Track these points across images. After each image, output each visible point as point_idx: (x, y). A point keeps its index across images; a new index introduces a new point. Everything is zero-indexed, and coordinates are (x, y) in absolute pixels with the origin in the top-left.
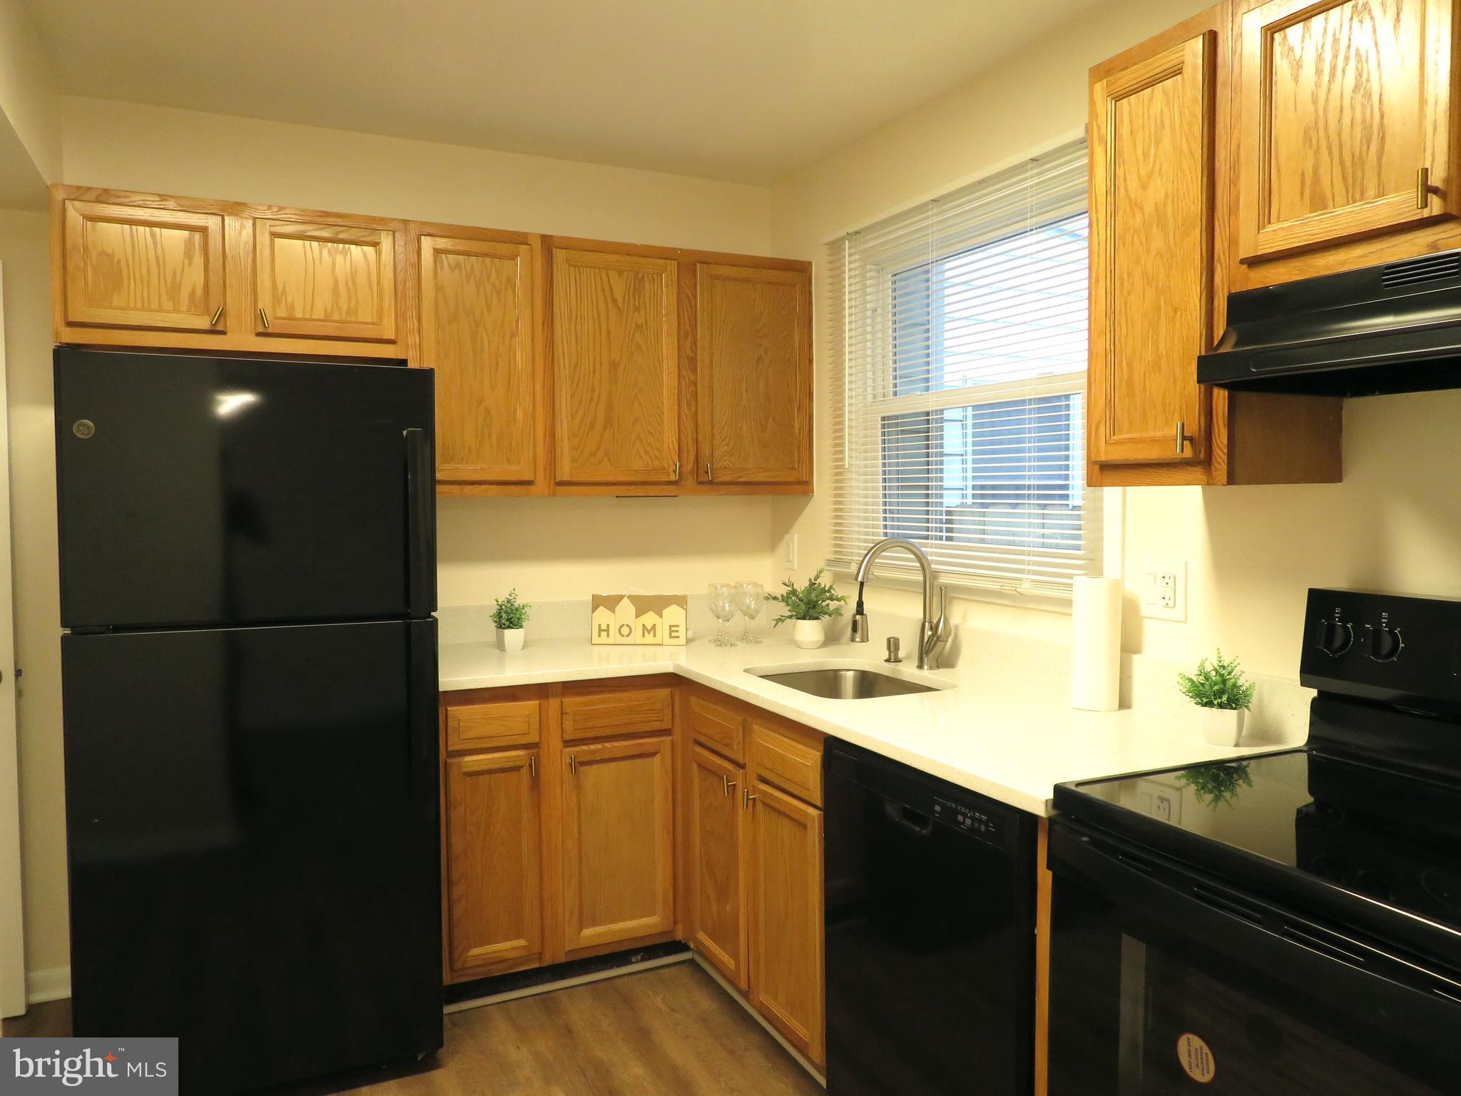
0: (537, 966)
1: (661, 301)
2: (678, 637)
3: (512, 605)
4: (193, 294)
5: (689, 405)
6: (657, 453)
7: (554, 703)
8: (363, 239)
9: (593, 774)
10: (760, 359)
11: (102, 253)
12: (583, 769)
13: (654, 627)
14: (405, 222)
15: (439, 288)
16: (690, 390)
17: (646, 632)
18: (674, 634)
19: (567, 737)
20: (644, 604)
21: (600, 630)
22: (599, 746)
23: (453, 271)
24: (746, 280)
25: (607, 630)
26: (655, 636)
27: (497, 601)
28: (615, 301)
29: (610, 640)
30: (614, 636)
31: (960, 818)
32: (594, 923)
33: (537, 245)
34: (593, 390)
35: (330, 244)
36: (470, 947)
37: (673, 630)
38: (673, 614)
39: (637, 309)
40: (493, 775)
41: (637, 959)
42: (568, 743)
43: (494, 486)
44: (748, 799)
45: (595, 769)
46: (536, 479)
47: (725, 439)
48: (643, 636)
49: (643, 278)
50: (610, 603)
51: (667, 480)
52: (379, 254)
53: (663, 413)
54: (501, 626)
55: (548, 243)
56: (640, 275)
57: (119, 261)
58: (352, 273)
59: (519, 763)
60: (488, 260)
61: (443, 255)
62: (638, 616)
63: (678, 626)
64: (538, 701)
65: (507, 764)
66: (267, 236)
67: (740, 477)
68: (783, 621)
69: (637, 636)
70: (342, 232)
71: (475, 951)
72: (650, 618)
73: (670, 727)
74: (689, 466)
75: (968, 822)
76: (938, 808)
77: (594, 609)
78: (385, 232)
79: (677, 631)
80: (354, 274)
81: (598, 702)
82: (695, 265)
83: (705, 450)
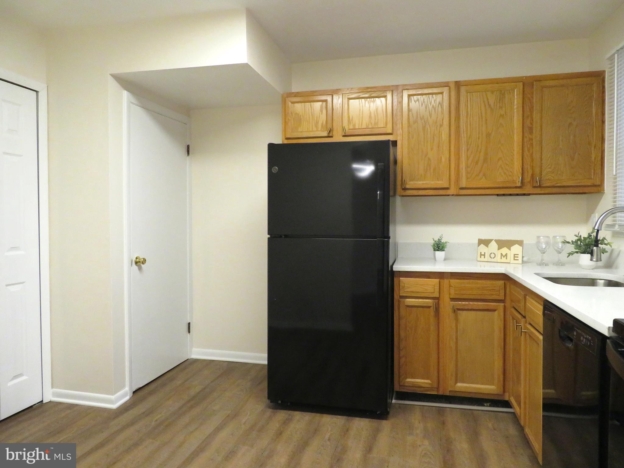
0: (436, 393)
1: (514, 102)
2: (518, 260)
3: (441, 241)
4: (322, 124)
5: (529, 150)
6: (510, 174)
7: (446, 282)
8: (380, 95)
9: (463, 315)
10: (570, 124)
11: (296, 114)
12: (459, 312)
13: (506, 255)
14: (397, 86)
15: (409, 110)
16: (530, 143)
17: (502, 257)
18: (516, 258)
19: (452, 297)
20: (502, 244)
21: (481, 255)
22: (467, 303)
23: (416, 102)
24: (562, 86)
25: (484, 255)
26: (506, 259)
27: (434, 239)
28: (489, 105)
29: (486, 260)
30: (487, 258)
31: (582, 338)
32: (463, 382)
33: (453, 86)
34: (478, 146)
35: (368, 99)
36: (407, 378)
37: (516, 256)
38: (516, 249)
39: (501, 108)
40: (418, 308)
41: (487, 405)
42: (453, 299)
43: (431, 190)
44: (521, 332)
45: (465, 312)
46: (450, 187)
47: (549, 165)
48: (501, 258)
49: (504, 93)
50: (485, 242)
51: (515, 186)
52: (386, 100)
53: (514, 155)
54: (435, 250)
55: (458, 84)
56: (503, 92)
57: (301, 116)
58: (376, 109)
59: (429, 305)
60: (431, 96)
61: (412, 97)
62: (498, 249)
63: (518, 255)
64: (439, 280)
65: (424, 304)
66: (346, 99)
67: (557, 183)
68: (572, 254)
69: (498, 258)
70: (372, 94)
71: (408, 380)
72: (504, 250)
73: (503, 299)
74: (528, 179)
75: (584, 340)
76: (575, 333)
77: (479, 245)
78: (389, 91)
79: (518, 257)
80: (377, 110)
81: (466, 283)
82: (533, 82)
83: (537, 170)
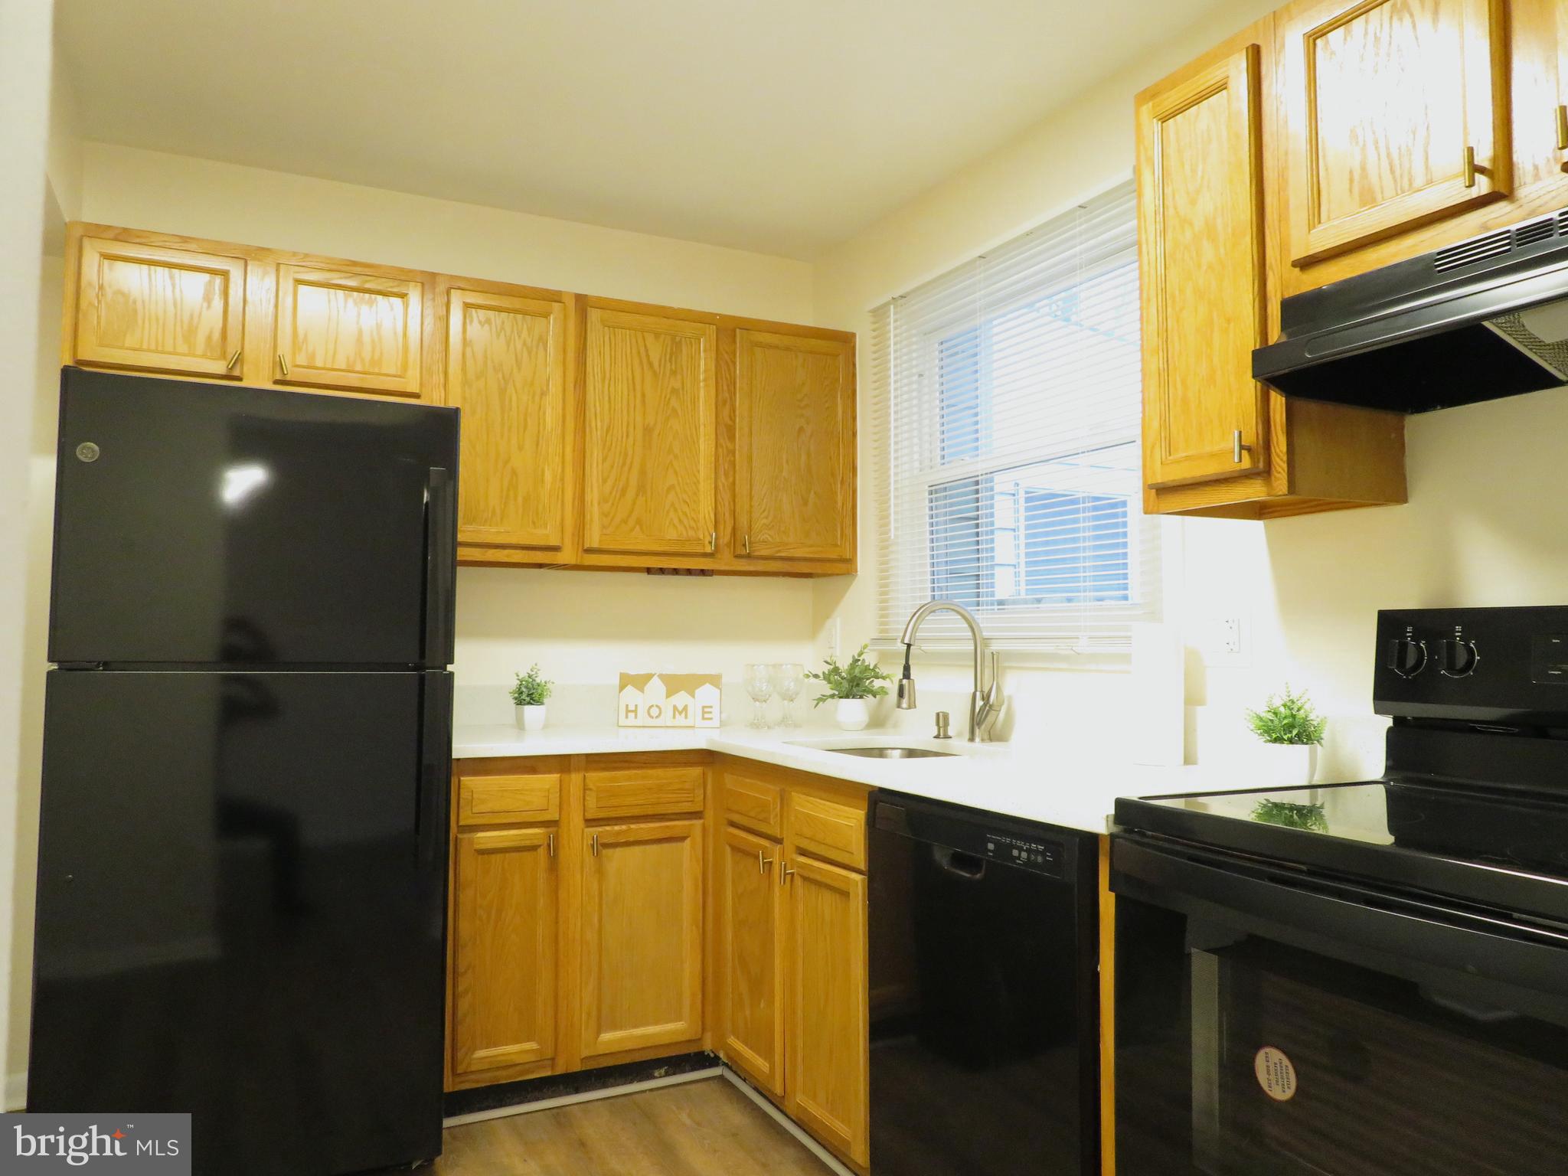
0: (549, 1074)
1: (699, 365)
2: (711, 719)
3: (534, 680)
4: (209, 338)
5: (726, 475)
6: (693, 524)
7: (576, 778)
8: (389, 290)
9: (616, 858)
10: (801, 429)
11: (119, 292)
12: (605, 852)
13: (685, 708)
14: (433, 276)
15: (465, 342)
16: (728, 459)
17: (677, 713)
18: (706, 716)
19: (589, 816)
20: (675, 684)
21: (628, 711)
22: (624, 827)
23: (483, 326)
24: (787, 349)
25: (635, 711)
26: (686, 717)
27: (518, 676)
28: (651, 364)
29: (639, 722)
30: (642, 718)
31: (1015, 853)
32: (615, 1026)
33: (571, 304)
34: (626, 455)
35: (355, 293)
36: (475, 1049)
37: (705, 710)
38: (707, 694)
39: (674, 373)
40: (507, 855)
41: (660, 1074)
42: (590, 822)
43: (518, 551)
44: (785, 874)
45: (619, 851)
46: (563, 544)
47: (764, 511)
48: (674, 717)
49: (680, 341)
50: (639, 682)
51: (702, 551)
52: (406, 306)
53: (698, 481)
54: (520, 702)
55: (582, 302)
56: (678, 339)
57: (135, 302)
58: (377, 324)
59: (536, 842)
60: (519, 317)
61: (474, 310)
62: (668, 696)
63: (711, 707)
64: (559, 775)
65: (523, 842)
66: (291, 283)
67: (779, 551)
68: (824, 700)
69: (667, 718)
70: (367, 281)
71: (481, 1053)
72: (681, 698)
73: (702, 809)
74: (726, 538)
75: (1024, 855)
76: (991, 846)
77: (622, 688)
78: (414, 283)
79: (711, 712)
80: (379, 327)
81: (624, 779)
82: (735, 332)
83: (743, 521)
